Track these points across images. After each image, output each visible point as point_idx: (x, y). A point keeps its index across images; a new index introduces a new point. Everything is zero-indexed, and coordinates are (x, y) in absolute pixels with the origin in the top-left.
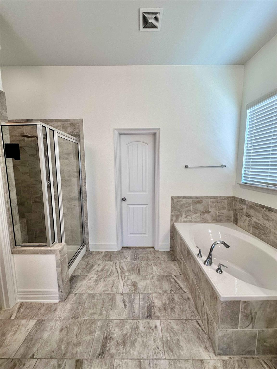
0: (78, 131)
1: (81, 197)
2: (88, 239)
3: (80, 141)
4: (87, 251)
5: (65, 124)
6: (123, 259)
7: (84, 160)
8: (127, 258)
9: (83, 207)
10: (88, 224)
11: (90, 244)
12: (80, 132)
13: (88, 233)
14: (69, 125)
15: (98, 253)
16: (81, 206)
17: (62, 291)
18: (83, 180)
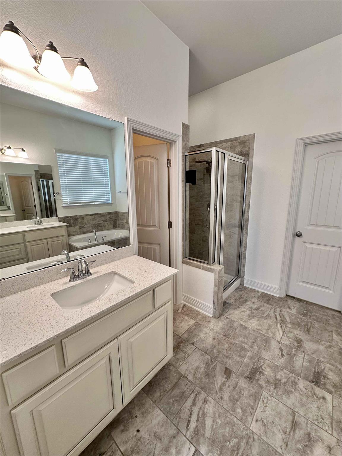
0: (248, 149)
1: (242, 225)
2: (244, 272)
3: (248, 160)
4: (241, 284)
5: (233, 144)
6: (286, 308)
7: (251, 183)
8: (291, 309)
9: (243, 236)
10: (246, 256)
11: (245, 278)
12: (250, 150)
13: (244, 266)
14: (238, 144)
15: (254, 291)
16: (241, 235)
17: (217, 309)
18: (247, 206)
